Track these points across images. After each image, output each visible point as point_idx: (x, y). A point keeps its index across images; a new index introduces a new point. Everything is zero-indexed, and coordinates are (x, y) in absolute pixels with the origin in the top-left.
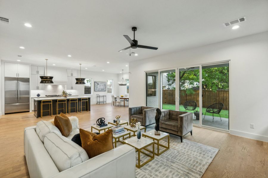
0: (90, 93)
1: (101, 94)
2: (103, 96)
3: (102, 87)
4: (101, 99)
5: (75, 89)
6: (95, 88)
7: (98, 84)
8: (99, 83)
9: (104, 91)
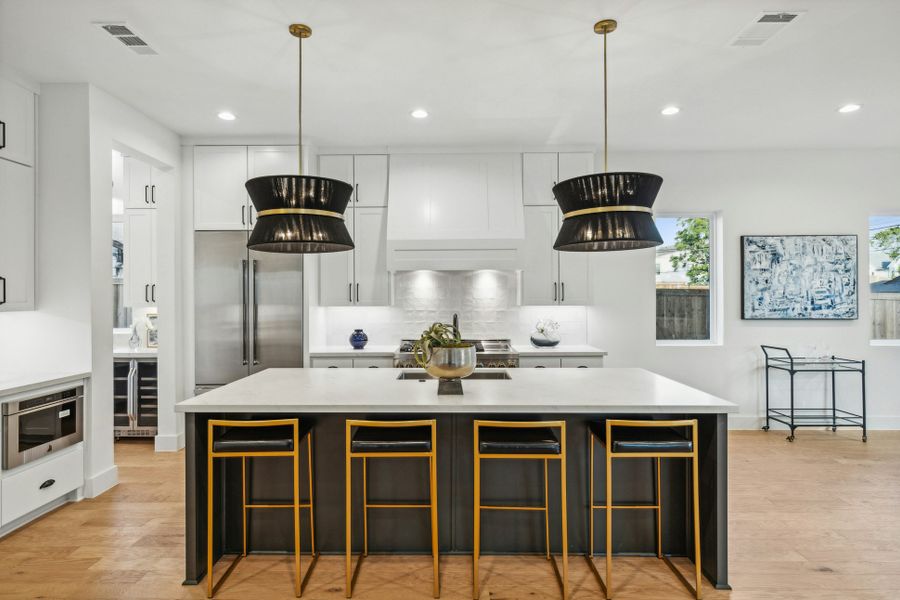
0: (705, 334)
1: (808, 341)
2: (832, 369)
3: (811, 283)
4: (812, 395)
5: (586, 301)
6: (750, 289)
7: (776, 258)
8: (788, 249)
9: (838, 318)
